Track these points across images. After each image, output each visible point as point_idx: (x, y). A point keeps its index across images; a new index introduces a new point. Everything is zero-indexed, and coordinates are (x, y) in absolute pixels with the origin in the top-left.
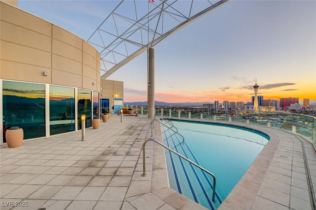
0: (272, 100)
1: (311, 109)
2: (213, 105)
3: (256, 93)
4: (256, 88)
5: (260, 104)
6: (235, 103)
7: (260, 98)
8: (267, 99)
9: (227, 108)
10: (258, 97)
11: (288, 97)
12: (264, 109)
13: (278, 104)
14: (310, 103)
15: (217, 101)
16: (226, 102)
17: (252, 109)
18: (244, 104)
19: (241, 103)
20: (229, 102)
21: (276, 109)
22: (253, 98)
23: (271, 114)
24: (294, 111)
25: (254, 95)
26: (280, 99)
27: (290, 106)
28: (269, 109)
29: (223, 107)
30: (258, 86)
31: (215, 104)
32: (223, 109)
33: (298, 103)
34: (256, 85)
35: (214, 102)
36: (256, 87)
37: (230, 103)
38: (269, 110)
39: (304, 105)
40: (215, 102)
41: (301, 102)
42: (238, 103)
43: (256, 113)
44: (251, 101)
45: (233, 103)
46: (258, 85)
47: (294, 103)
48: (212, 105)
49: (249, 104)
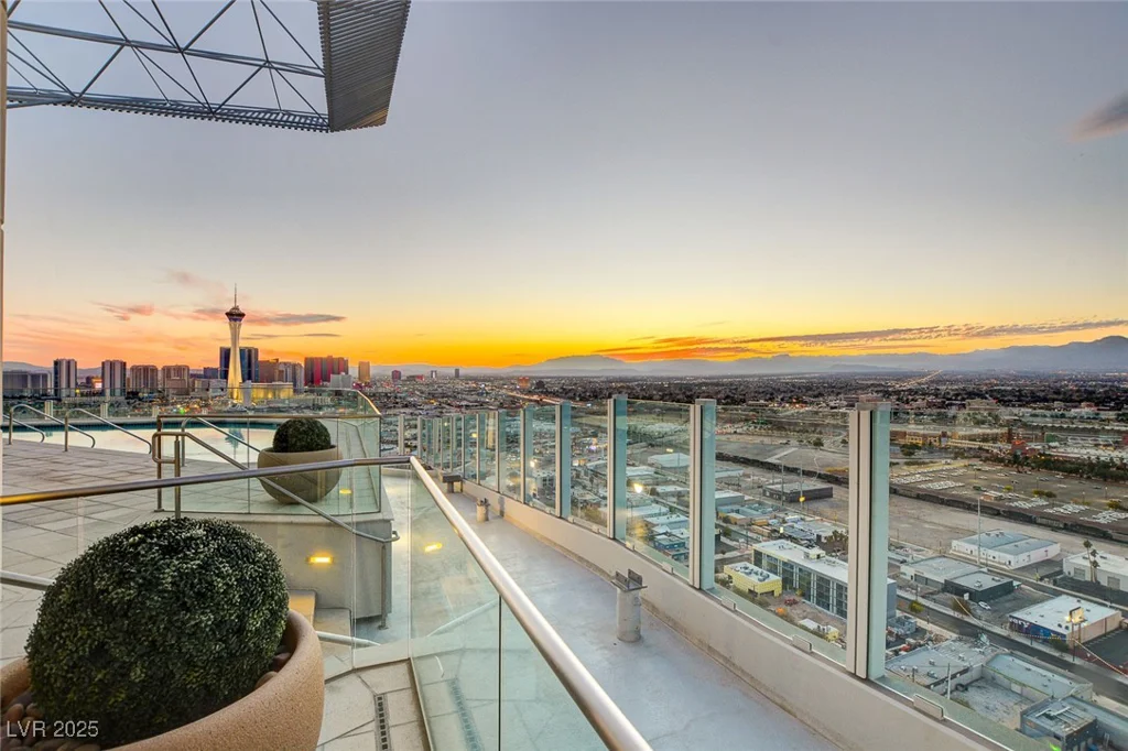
0: (285, 364)
1: (373, 390)
2: (45, 376)
3: (235, 337)
4: (235, 320)
5: (248, 375)
6: (154, 370)
7: (248, 356)
8: (271, 358)
9: (118, 392)
10: (242, 351)
11: (325, 356)
12: (259, 393)
13: (301, 375)
14: (372, 372)
15: (69, 362)
16: (112, 364)
17: (219, 393)
18: (192, 376)
19: (180, 370)
20: (128, 367)
21: (295, 391)
22: (226, 355)
23: (280, 405)
24: (338, 393)
25: (228, 344)
26: (306, 359)
27: (329, 381)
28: (275, 390)
29: (99, 386)
30: (243, 315)
31: (56, 372)
32: (101, 393)
33: (347, 373)
34: (236, 308)
35: (52, 365)
36: (235, 316)
37: (132, 369)
38: (274, 394)
39: (359, 379)
40: (56, 363)
41: (354, 371)
42: (167, 370)
43: (234, 405)
44: (216, 364)
45: (146, 369)
46: (242, 310)
47: (339, 373)
48: (35, 377)
49: (208, 374)
